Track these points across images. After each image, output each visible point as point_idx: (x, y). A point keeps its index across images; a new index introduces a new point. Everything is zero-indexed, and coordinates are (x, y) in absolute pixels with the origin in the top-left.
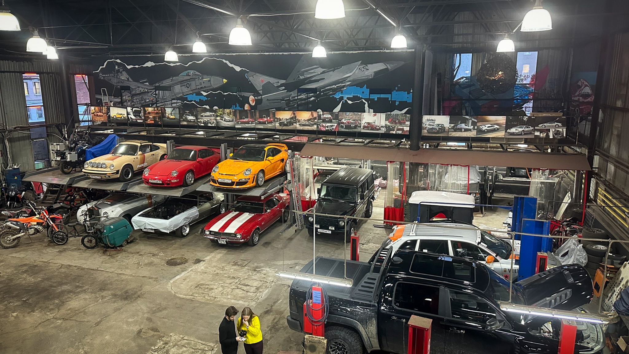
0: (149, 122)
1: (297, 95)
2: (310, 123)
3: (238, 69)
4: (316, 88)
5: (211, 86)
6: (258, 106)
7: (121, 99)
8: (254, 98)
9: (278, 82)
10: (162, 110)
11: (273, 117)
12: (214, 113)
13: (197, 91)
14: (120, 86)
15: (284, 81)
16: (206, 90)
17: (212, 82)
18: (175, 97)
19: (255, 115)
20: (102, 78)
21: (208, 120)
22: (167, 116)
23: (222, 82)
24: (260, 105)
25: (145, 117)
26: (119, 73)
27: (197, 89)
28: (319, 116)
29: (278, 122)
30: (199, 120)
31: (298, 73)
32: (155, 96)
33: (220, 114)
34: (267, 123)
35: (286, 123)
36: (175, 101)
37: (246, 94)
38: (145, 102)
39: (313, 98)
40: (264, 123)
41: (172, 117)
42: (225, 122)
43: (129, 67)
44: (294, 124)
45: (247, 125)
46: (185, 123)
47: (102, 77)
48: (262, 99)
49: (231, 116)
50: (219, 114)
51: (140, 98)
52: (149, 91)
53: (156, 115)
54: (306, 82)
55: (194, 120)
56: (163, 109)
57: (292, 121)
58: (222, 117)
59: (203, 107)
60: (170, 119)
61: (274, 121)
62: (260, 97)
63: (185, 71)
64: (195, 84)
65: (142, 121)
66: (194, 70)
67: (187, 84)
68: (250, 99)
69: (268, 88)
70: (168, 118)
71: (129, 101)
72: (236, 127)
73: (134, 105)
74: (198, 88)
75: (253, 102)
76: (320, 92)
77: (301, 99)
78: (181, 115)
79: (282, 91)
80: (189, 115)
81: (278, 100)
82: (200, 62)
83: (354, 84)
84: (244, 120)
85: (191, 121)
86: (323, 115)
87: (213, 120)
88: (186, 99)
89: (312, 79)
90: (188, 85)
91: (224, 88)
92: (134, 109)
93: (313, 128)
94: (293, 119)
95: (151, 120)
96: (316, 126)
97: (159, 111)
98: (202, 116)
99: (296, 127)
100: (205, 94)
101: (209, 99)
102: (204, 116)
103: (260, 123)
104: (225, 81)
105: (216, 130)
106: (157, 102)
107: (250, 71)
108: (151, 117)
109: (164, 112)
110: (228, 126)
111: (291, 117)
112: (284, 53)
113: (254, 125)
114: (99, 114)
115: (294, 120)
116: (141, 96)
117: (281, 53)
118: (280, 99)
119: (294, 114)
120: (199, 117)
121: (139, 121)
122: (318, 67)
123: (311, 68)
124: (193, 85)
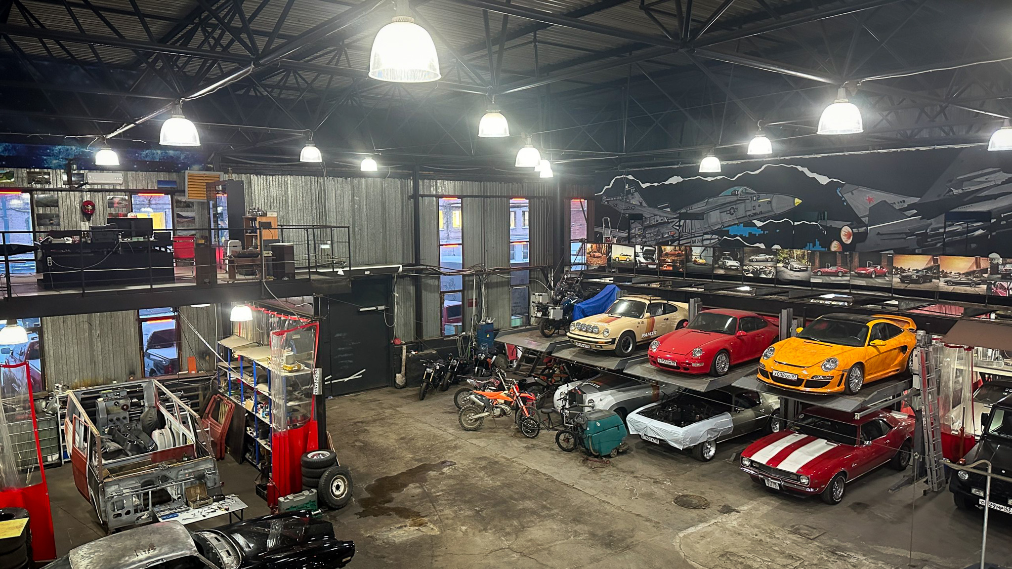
0: (665, 268)
1: (943, 225)
2: (971, 280)
3: (824, 180)
4: (990, 212)
5: (773, 211)
6: (857, 245)
7: (629, 233)
8: (851, 231)
9: (904, 201)
10: (686, 250)
11: (887, 265)
12: (772, 257)
13: (746, 219)
14: (629, 214)
15: (916, 200)
16: (762, 218)
17: (774, 204)
18: (708, 230)
19: (851, 261)
20: (606, 203)
21: (761, 267)
22: (693, 260)
23: (792, 204)
24: (862, 244)
25: (659, 260)
26: (630, 196)
27: (746, 216)
28: (995, 268)
29: (899, 276)
30: (745, 267)
31: (949, 184)
32: (678, 228)
33: (784, 258)
34: (873, 276)
35: (915, 277)
36: (709, 236)
37: (836, 224)
38: (663, 237)
39: (980, 232)
40: (868, 276)
41: (701, 261)
42: (792, 272)
43: (644, 186)
44: (933, 280)
45: (833, 278)
46: (721, 272)
47: (607, 201)
48: (866, 233)
49: (804, 261)
50: (782, 259)
51: (655, 232)
52: (669, 221)
53: (676, 258)
54: (965, 200)
55: (737, 266)
56: (688, 248)
57: (930, 273)
58: (786, 263)
59: (755, 245)
60: (698, 264)
61: (891, 273)
62: (862, 230)
63: (729, 188)
64: (745, 208)
65: (654, 267)
66: (744, 186)
67: (731, 209)
68: (843, 233)
69: (880, 212)
70: (694, 263)
71: (639, 236)
72: (812, 280)
73: (646, 242)
74: (749, 215)
75: (849, 238)
76: (1000, 219)
77: (953, 233)
78: (716, 259)
79: (910, 217)
80: (729, 259)
81: (902, 233)
82: (757, 172)
84: (829, 270)
85: (731, 269)
86: (1004, 264)
87: (770, 268)
88: (727, 233)
89: (980, 195)
90: (732, 211)
91: (794, 213)
92: (645, 248)
93: (977, 289)
94: (931, 271)
95: (668, 265)
96: (985, 287)
97: (682, 251)
98: (752, 261)
99: (938, 286)
100: (759, 224)
101: (766, 232)
102: (755, 260)
103: (860, 276)
104: (798, 201)
105: (773, 285)
106: (680, 238)
107: (847, 183)
108: (669, 260)
109: (689, 253)
110: (797, 279)
111: (929, 266)
112: (921, 149)
113: (848, 278)
114: (597, 254)
115: (934, 273)
116: (657, 229)
117: (913, 149)
118: (906, 233)
119: (936, 261)
120: (746, 262)
121: (650, 266)
122: (999, 171)
123: (980, 172)
124: (741, 211)
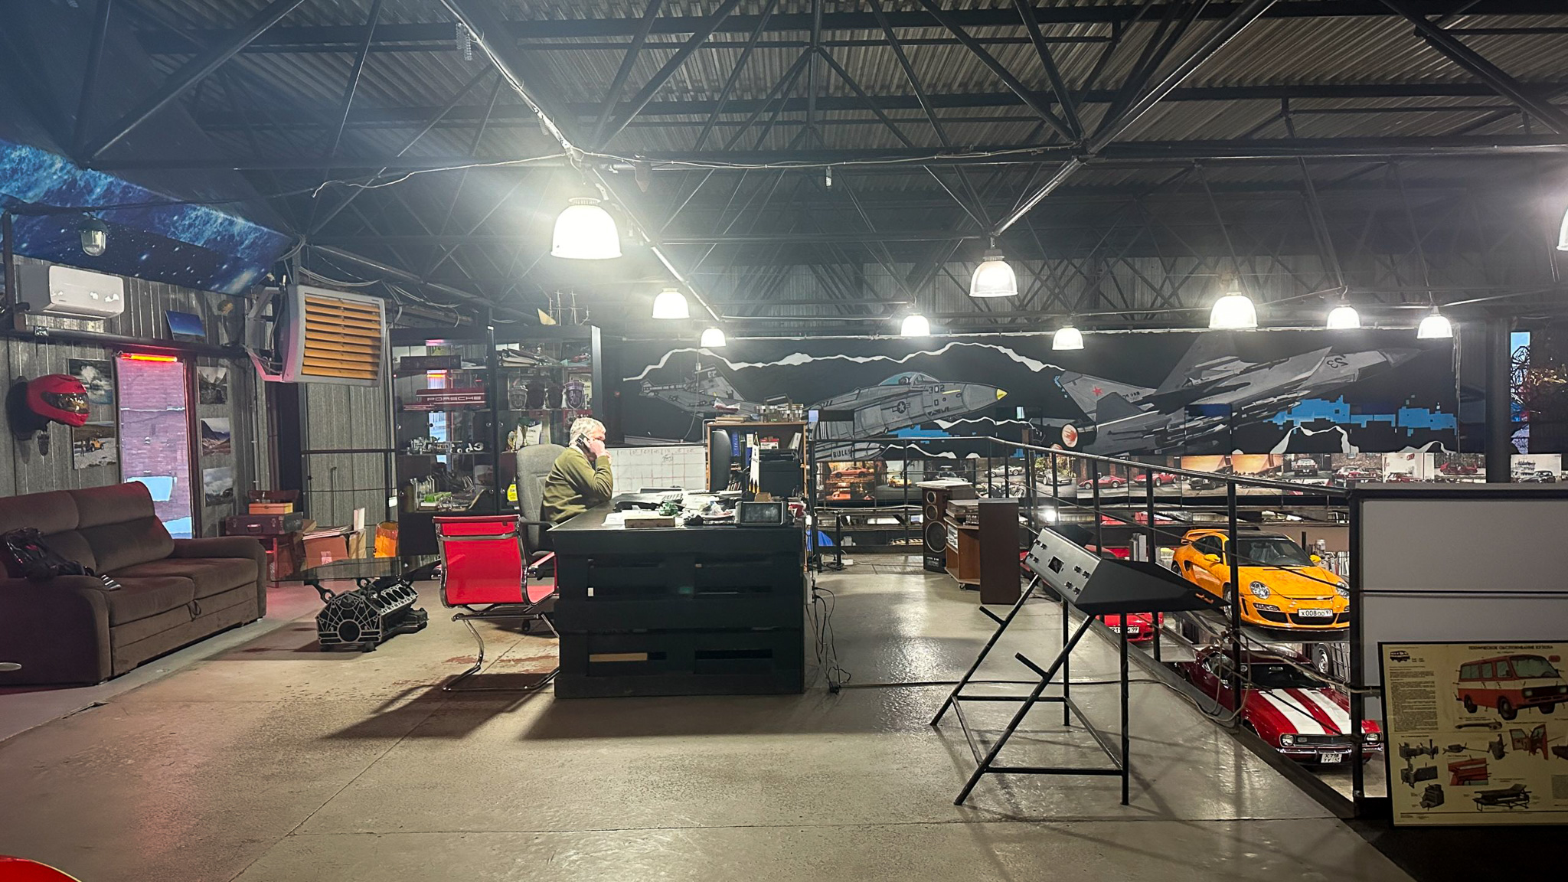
0: (836, 496)
1: (1183, 420)
2: (1266, 480)
3: (1035, 366)
4: (1230, 405)
5: (965, 407)
6: (1084, 447)
9: (1138, 393)
11: (1174, 469)
13: (925, 419)
15: (1152, 391)
16: (949, 416)
17: (966, 398)
20: (649, 394)
22: (889, 480)
23: (993, 397)
24: (1090, 446)
25: (825, 484)
27: (924, 415)
28: (1287, 464)
29: (1188, 481)
31: (1186, 373)
36: (864, 445)
39: (1221, 427)
43: (736, 366)
45: (1106, 491)
48: (1095, 432)
49: (1065, 472)
53: (857, 480)
54: (1205, 391)
56: (879, 463)
57: (1223, 476)
58: (1042, 477)
59: (939, 455)
60: (897, 487)
61: (1179, 479)
62: (1090, 428)
63: (896, 373)
64: (922, 403)
66: (918, 371)
69: (1110, 407)
74: (929, 413)
76: (1241, 412)
79: (1146, 412)
80: (949, 476)
81: (1138, 431)
82: (939, 352)
83: (1315, 394)
89: (1220, 385)
90: (902, 407)
91: (997, 409)
93: (1271, 490)
95: (842, 492)
97: (869, 468)
98: (988, 476)
100: (945, 425)
101: (956, 437)
102: (994, 476)
107: (1067, 370)
108: (844, 484)
109: (881, 471)
111: (1221, 467)
113: (1126, 489)
118: (1142, 431)
119: (1228, 461)
120: (980, 478)
122: (1237, 360)
123: (1218, 361)
124: (916, 407)
